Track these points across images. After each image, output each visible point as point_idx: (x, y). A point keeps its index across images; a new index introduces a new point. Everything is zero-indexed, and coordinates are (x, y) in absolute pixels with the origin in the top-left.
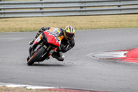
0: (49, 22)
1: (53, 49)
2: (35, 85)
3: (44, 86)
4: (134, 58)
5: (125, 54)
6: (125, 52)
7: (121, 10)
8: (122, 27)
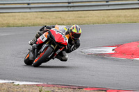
0: (36, 18)
1: (60, 48)
2: (23, 81)
3: (32, 81)
4: (122, 53)
5: (113, 50)
6: (114, 48)
7: (109, 5)
8: (110, 22)
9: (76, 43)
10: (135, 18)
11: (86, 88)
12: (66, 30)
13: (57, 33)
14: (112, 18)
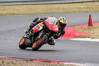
9: (62, 31)
10: (70, 10)
11: (36, 60)
12: (56, 21)
13: (50, 23)
14: (53, 10)
